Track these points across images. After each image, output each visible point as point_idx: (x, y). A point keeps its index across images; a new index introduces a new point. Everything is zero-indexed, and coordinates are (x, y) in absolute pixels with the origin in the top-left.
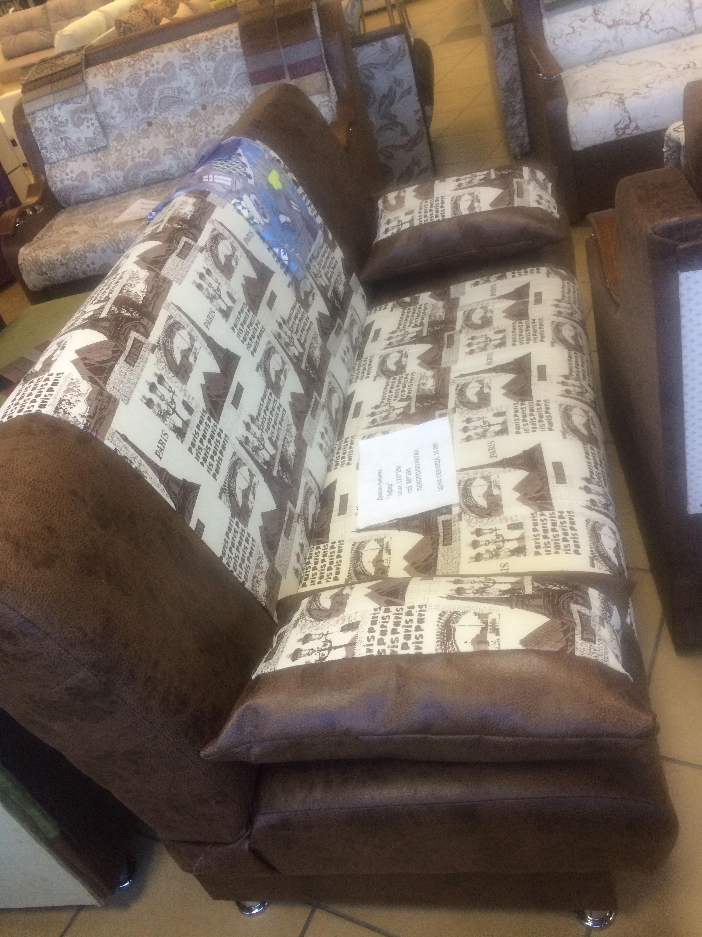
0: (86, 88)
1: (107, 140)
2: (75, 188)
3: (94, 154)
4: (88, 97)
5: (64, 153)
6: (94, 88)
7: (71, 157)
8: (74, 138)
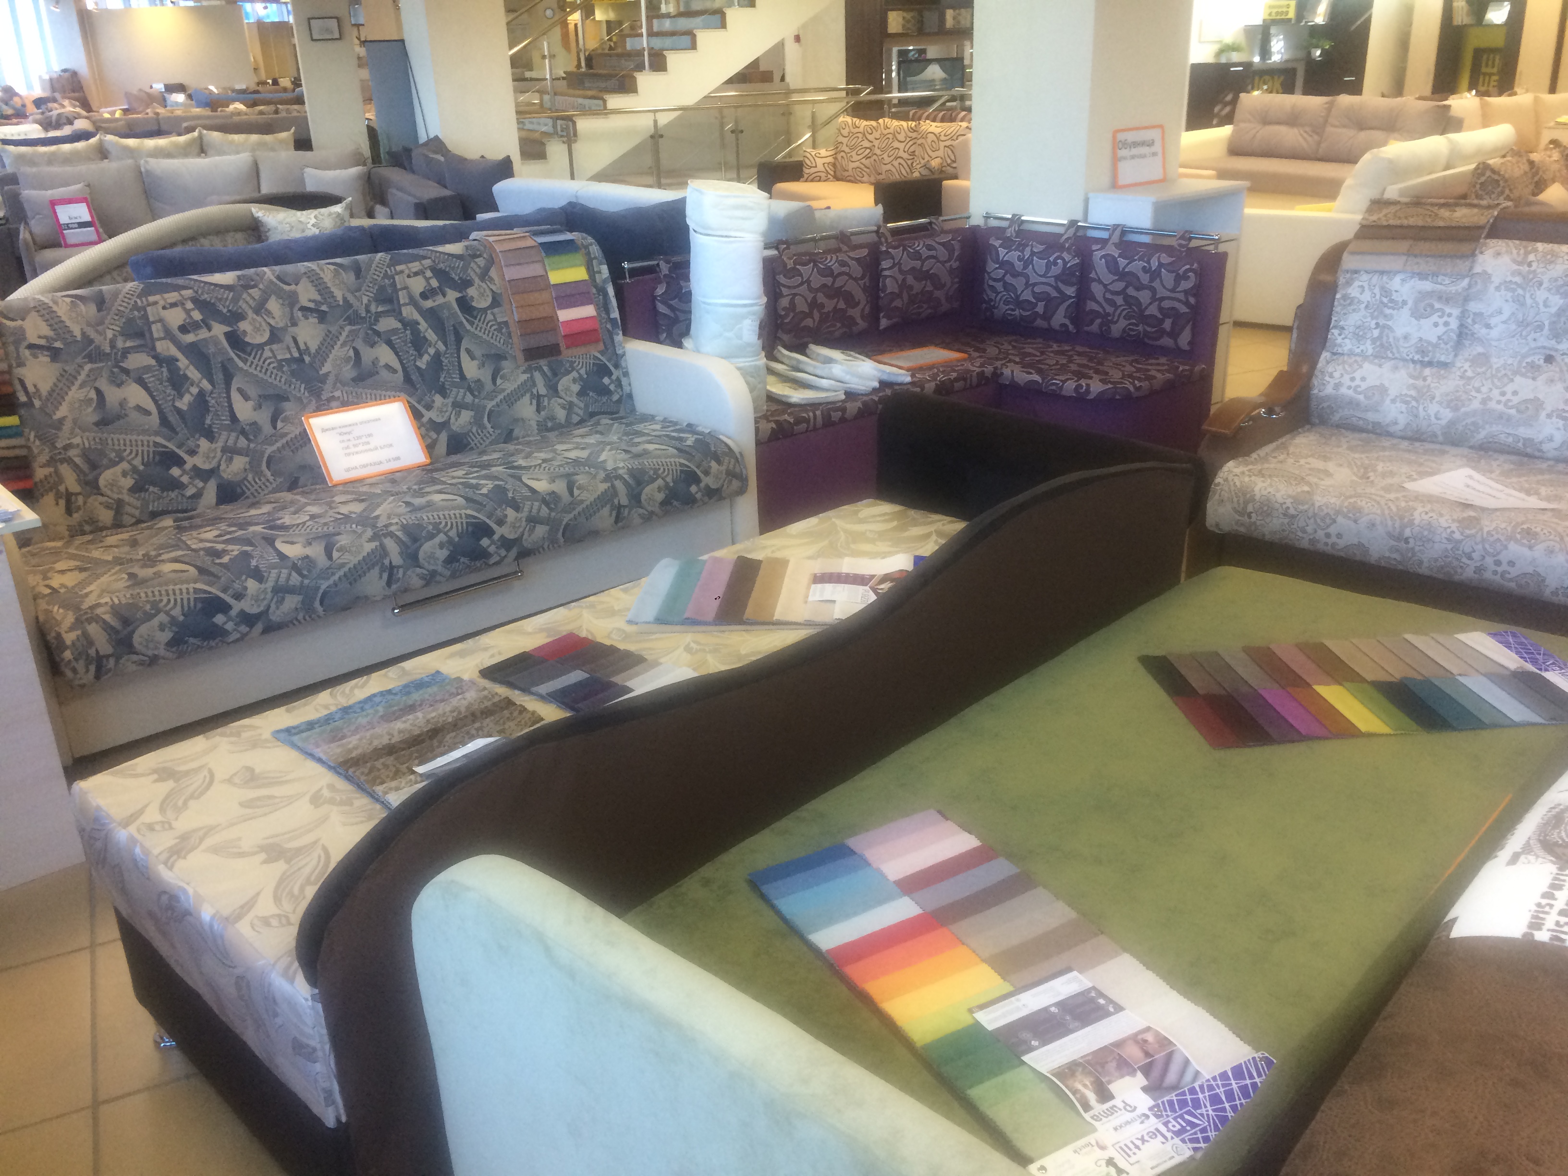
0: (1471, 269)
1: (1456, 356)
2: (1352, 403)
3: (1418, 366)
4: (1465, 282)
5: (1368, 348)
6: (1485, 272)
7: (1376, 357)
8: (1399, 332)
